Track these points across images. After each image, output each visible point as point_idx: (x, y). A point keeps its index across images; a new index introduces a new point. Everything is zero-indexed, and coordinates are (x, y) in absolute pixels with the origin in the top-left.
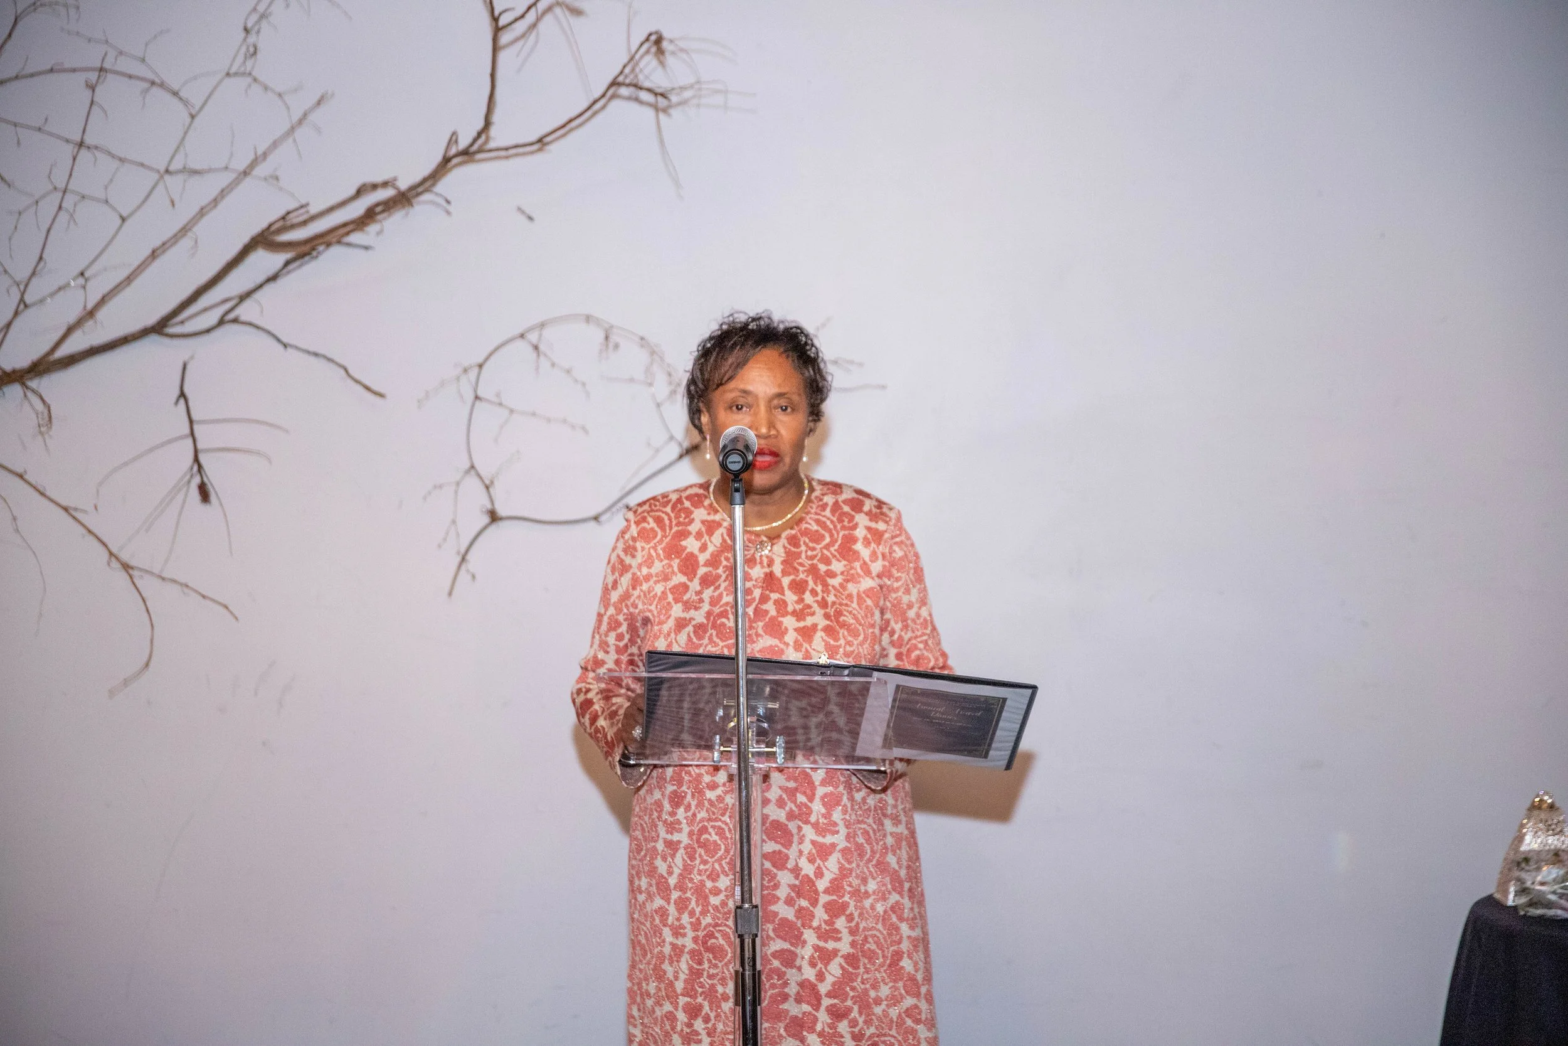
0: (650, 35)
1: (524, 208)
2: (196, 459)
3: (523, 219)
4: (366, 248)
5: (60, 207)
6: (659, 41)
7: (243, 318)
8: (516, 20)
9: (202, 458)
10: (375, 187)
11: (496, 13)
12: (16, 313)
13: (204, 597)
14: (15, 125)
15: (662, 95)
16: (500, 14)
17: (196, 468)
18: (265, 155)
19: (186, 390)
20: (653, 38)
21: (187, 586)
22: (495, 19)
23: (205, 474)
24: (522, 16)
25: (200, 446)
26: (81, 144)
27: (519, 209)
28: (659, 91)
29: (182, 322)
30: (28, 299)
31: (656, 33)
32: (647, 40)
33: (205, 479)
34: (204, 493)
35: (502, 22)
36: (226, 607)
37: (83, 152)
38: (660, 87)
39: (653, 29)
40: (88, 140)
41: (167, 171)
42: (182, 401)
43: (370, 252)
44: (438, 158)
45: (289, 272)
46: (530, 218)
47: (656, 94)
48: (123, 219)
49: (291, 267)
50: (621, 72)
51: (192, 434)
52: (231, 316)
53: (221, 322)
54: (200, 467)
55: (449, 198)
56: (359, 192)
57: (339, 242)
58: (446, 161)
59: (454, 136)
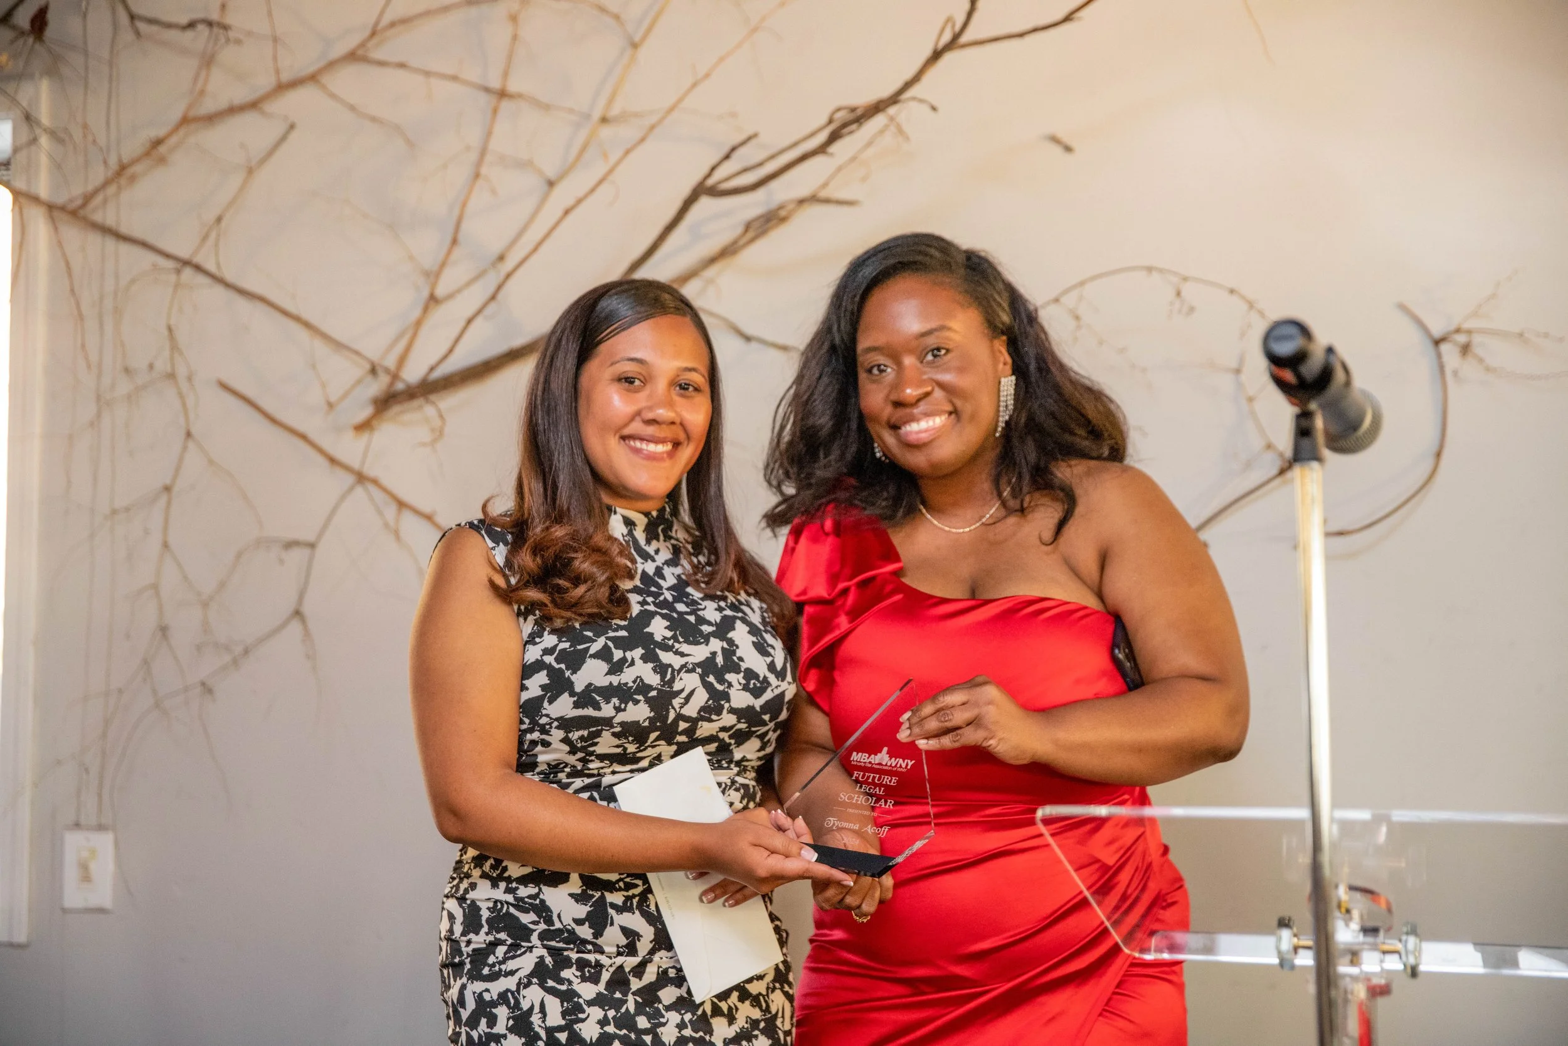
1: (1060, 135)
3: (1058, 150)
5: (477, 176)
10: (852, 110)
12: (426, 310)
14: (427, 74)
18: (707, 76)
26: (502, 94)
27: (1055, 140)
30: (440, 292)
37: (505, 104)
40: (513, 87)
41: (604, 120)
44: (927, 52)
46: (1068, 149)
48: (551, 184)
49: (750, 235)
55: (935, 103)
56: (830, 121)
57: (814, 199)
58: (937, 55)
59: (949, 20)
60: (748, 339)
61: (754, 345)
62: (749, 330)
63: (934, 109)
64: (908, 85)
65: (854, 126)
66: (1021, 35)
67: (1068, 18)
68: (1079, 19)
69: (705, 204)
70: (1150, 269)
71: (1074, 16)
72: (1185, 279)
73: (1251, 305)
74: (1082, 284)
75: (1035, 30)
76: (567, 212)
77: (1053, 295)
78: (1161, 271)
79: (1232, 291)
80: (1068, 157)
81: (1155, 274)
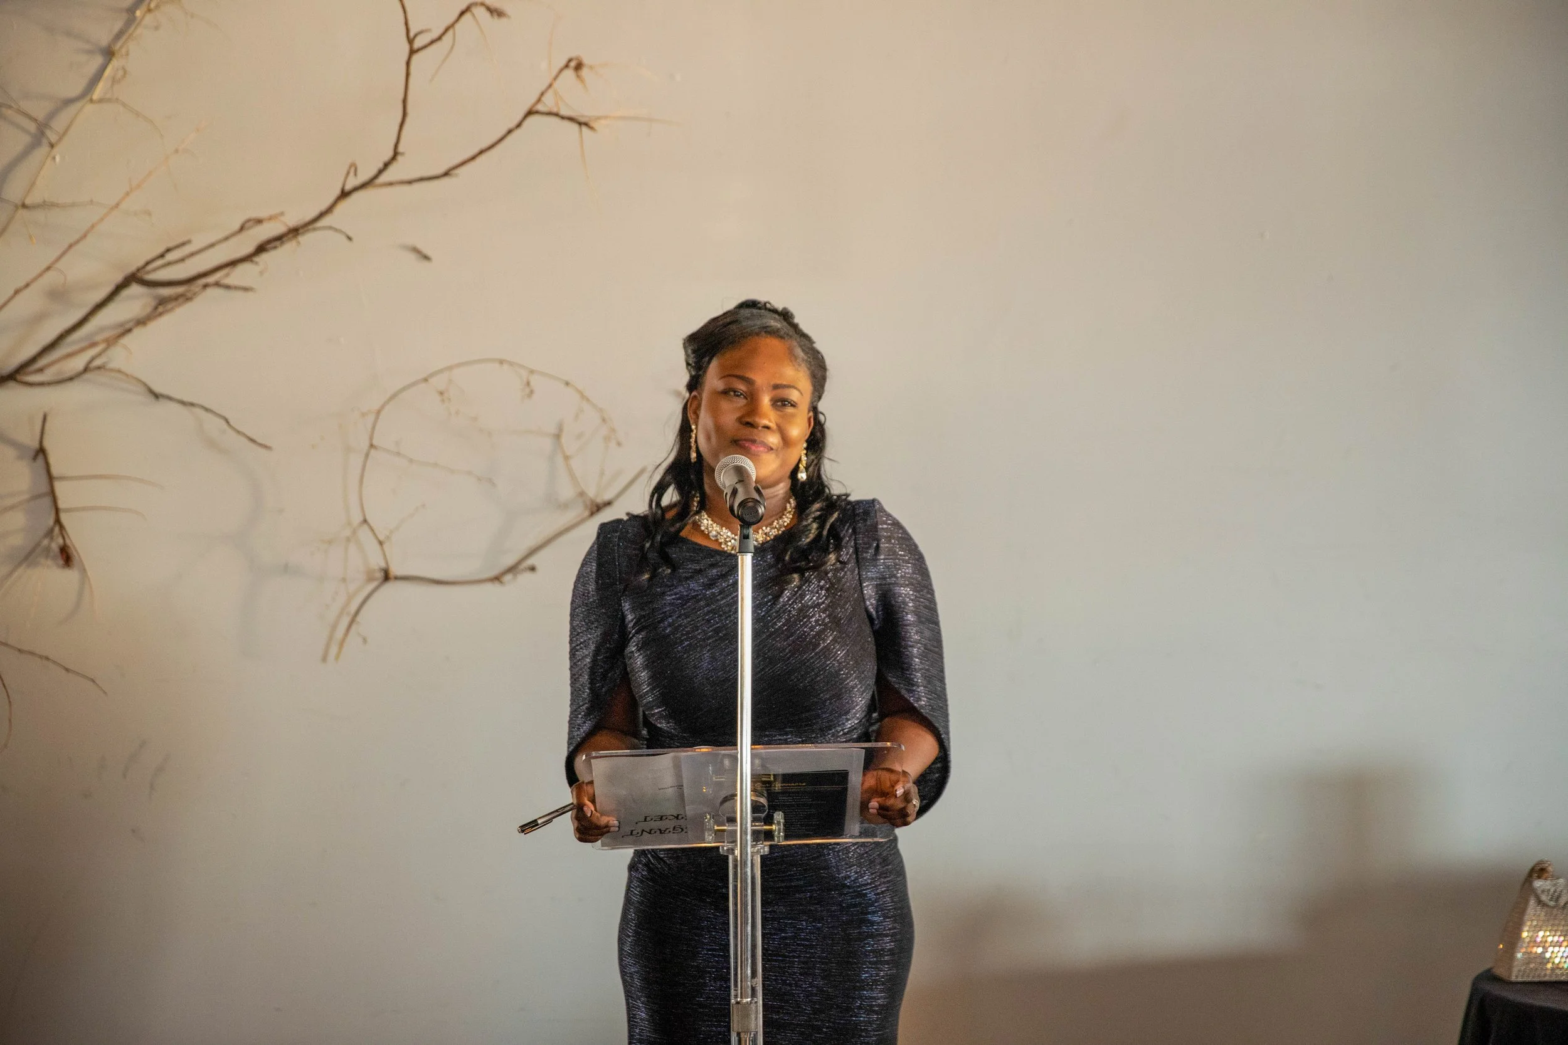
0: (570, 60)
1: (420, 246)
2: (58, 521)
3: (418, 259)
4: (246, 289)
6: (579, 67)
7: (111, 365)
8: (432, 42)
9: (64, 517)
10: (259, 221)
11: (412, 34)
13: (67, 670)
15: (586, 124)
16: (416, 36)
17: (57, 529)
18: (139, 185)
19: (47, 444)
20: (573, 64)
21: (47, 658)
22: (411, 41)
23: (67, 534)
24: (439, 38)
25: (62, 504)
27: (416, 250)
28: (582, 120)
29: (41, 370)
31: (577, 58)
32: (567, 66)
33: (68, 541)
34: (66, 557)
35: (417, 44)
36: (93, 681)
38: (582, 116)
39: (573, 54)
41: (24, 206)
42: (41, 457)
43: (250, 294)
44: (337, 192)
45: (161, 314)
46: (425, 258)
47: (580, 124)
49: (161, 309)
50: (539, 100)
51: (52, 493)
52: (97, 362)
53: (86, 370)
54: (62, 527)
55: (350, 235)
56: (242, 228)
57: (217, 284)
58: (344, 194)
59: (353, 168)
60: (157, 396)
61: (162, 401)
62: (157, 389)
63: (350, 239)
64: (322, 215)
65: (277, 243)
66: (410, 182)
67: (446, 174)
68: (457, 175)
69: (135, 289)
70: (501, 362)
71: (451, 172)
72: (532, 372)
73: (583, 396)
74: (450, 368)
75: (422, 179)
76: (17, 292)
77: (424, 375)
78: (511, 364)
79: (567, 384)
80: (426, 263)
81: (505, 366)
